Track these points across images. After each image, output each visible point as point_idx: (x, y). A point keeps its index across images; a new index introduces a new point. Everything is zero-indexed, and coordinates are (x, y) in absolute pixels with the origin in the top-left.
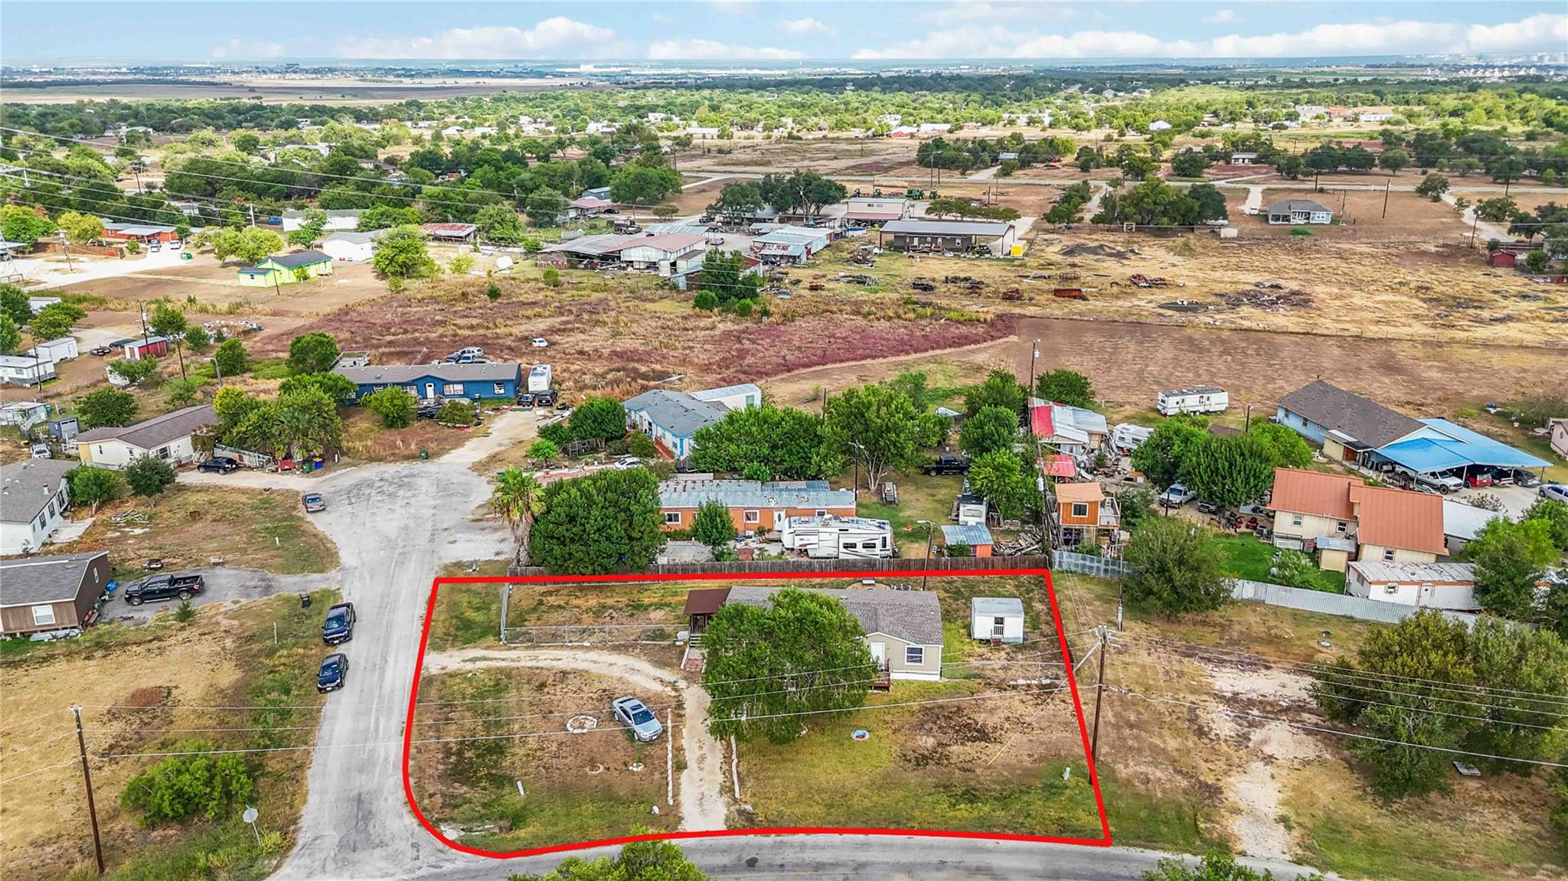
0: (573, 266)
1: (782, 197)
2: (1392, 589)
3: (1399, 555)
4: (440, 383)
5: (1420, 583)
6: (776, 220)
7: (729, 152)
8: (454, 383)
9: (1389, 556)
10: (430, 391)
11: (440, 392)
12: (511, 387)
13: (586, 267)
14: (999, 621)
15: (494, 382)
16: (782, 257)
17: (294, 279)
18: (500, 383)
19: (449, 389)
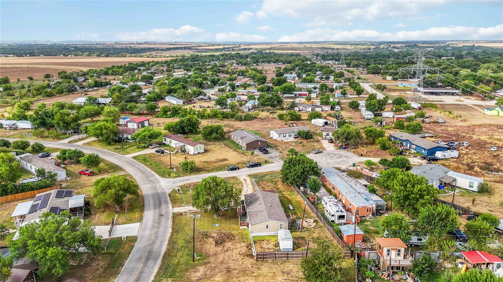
10: (408, 145)
12: (426, 151)
18: (424, 149)
19: (412, 146)
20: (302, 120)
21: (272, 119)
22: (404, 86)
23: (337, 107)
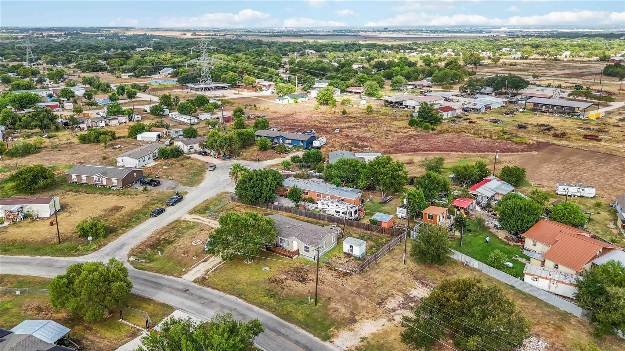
0: (386, 106)
1: (496, 84)
2: (535, 279)
3: (561, 268)
4: (285, 139)
5: (550, 280)
6: (493, 94)
7: (515, 65)
8: (288, 139)
9: (556, 267)
10: (281, 141)
11: (284, 142)
12: (305, 143)
13: (391, 107)
14: (351, 246)
15: (300, 141)
16: (473, 109)
17: (293, 103)
18: (302, 141)
19: (287, 141)
20: (118, 138)
21: (66, 145)
22: (160, 84)
23: (136, 117)
